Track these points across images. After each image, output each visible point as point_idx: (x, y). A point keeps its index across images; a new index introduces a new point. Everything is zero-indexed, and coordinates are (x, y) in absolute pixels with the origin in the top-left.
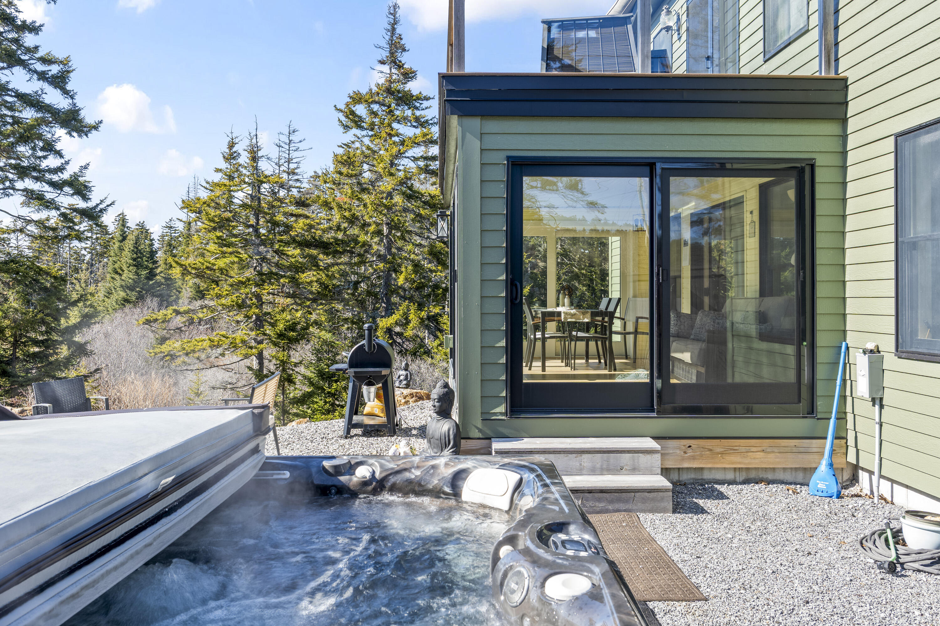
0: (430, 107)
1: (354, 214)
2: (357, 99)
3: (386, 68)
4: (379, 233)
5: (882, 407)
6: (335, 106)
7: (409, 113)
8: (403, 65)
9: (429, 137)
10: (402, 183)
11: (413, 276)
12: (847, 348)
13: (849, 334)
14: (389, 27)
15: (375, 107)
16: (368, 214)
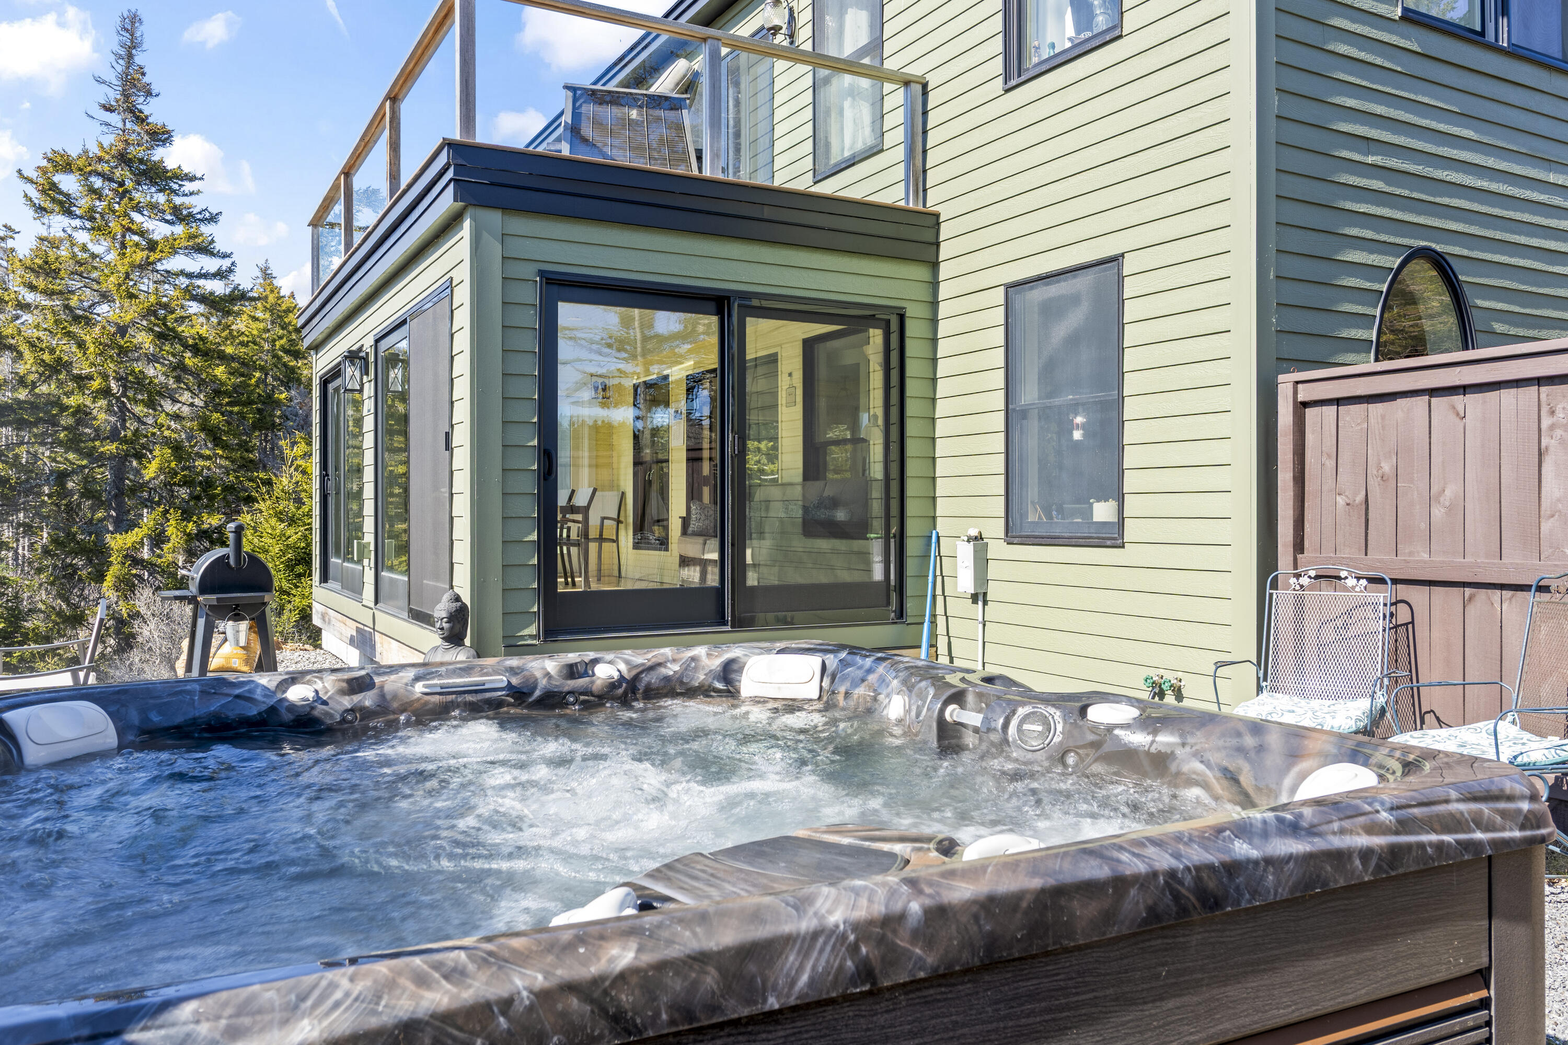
0: (199, 192)
1: (60, 359)
2: (65, 165)
3: (115, 119)
4: (105, 392)
5: (985, 603)
6: (19, 171)
7: (161, 198)
8: (147, 117)
9: (199, 240)
10: (151, 312)
11: (173, 465)
12: (938, 538)
13: (939, 520)
14: (122, 52)
15: (98, 183)
16: (87, 359)
